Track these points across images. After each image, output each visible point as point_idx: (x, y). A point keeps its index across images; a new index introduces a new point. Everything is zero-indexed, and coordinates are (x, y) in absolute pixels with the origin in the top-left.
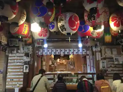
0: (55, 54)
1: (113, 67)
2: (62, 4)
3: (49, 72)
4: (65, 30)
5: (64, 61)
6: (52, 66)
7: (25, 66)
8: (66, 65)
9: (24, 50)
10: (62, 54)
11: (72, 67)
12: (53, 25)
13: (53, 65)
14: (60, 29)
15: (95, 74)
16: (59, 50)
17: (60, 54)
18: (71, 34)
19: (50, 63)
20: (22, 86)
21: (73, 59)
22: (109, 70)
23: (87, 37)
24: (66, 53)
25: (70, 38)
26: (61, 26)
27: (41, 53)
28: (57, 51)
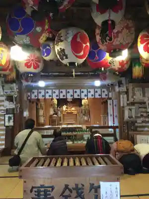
0: (58, 98)
1: (146, 117)
2: (51, 14)
3: (50, 125)
4: (67, 58)
5: (73, 109)
6: (54, 117)
7: (7, 116)
8: (76, 115)
9: (5, 91)
10: (69, 98)
11: (86, 118)
12: (48, 49)
13: (55, 115)
14: (58, 56)
15: (117, 127)
16: (64, 91)
17: (65, 97)
18: (76, 64)
19: (52, 112)
20: (4, 147)
21: (87, 106)
22: (139, 121)
23: (103, 69)
24: (76, 96)
25: (75, 72)
26: (60, 50)
27: (36, 96)
28: (62, 92)
